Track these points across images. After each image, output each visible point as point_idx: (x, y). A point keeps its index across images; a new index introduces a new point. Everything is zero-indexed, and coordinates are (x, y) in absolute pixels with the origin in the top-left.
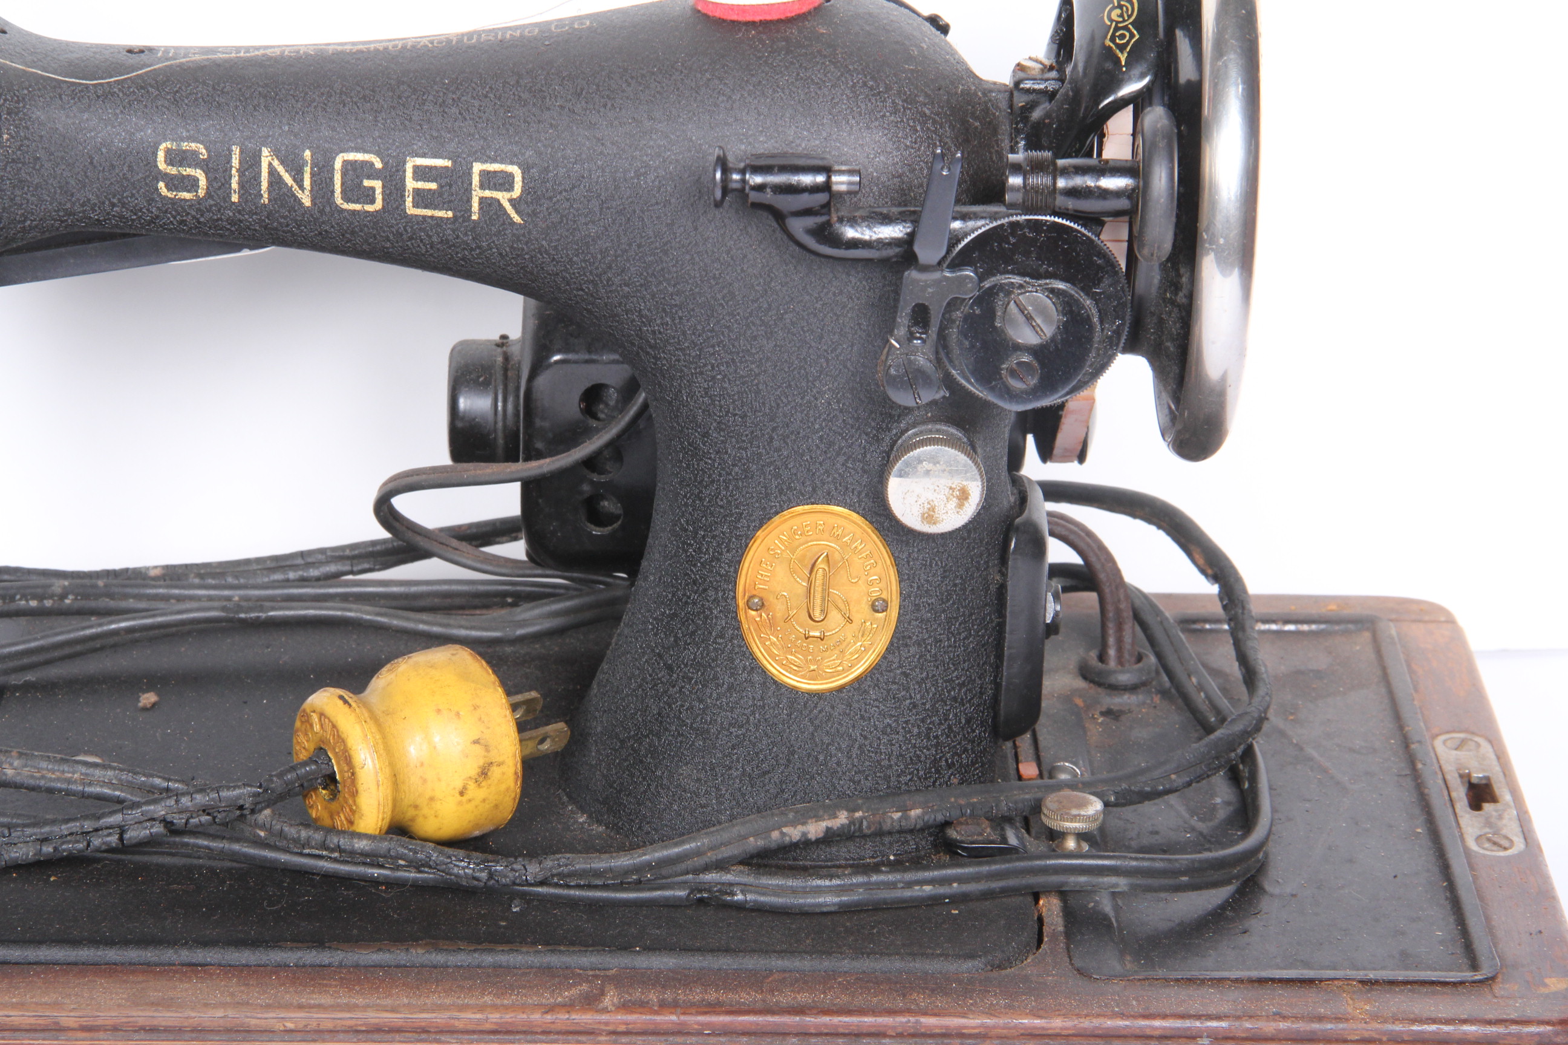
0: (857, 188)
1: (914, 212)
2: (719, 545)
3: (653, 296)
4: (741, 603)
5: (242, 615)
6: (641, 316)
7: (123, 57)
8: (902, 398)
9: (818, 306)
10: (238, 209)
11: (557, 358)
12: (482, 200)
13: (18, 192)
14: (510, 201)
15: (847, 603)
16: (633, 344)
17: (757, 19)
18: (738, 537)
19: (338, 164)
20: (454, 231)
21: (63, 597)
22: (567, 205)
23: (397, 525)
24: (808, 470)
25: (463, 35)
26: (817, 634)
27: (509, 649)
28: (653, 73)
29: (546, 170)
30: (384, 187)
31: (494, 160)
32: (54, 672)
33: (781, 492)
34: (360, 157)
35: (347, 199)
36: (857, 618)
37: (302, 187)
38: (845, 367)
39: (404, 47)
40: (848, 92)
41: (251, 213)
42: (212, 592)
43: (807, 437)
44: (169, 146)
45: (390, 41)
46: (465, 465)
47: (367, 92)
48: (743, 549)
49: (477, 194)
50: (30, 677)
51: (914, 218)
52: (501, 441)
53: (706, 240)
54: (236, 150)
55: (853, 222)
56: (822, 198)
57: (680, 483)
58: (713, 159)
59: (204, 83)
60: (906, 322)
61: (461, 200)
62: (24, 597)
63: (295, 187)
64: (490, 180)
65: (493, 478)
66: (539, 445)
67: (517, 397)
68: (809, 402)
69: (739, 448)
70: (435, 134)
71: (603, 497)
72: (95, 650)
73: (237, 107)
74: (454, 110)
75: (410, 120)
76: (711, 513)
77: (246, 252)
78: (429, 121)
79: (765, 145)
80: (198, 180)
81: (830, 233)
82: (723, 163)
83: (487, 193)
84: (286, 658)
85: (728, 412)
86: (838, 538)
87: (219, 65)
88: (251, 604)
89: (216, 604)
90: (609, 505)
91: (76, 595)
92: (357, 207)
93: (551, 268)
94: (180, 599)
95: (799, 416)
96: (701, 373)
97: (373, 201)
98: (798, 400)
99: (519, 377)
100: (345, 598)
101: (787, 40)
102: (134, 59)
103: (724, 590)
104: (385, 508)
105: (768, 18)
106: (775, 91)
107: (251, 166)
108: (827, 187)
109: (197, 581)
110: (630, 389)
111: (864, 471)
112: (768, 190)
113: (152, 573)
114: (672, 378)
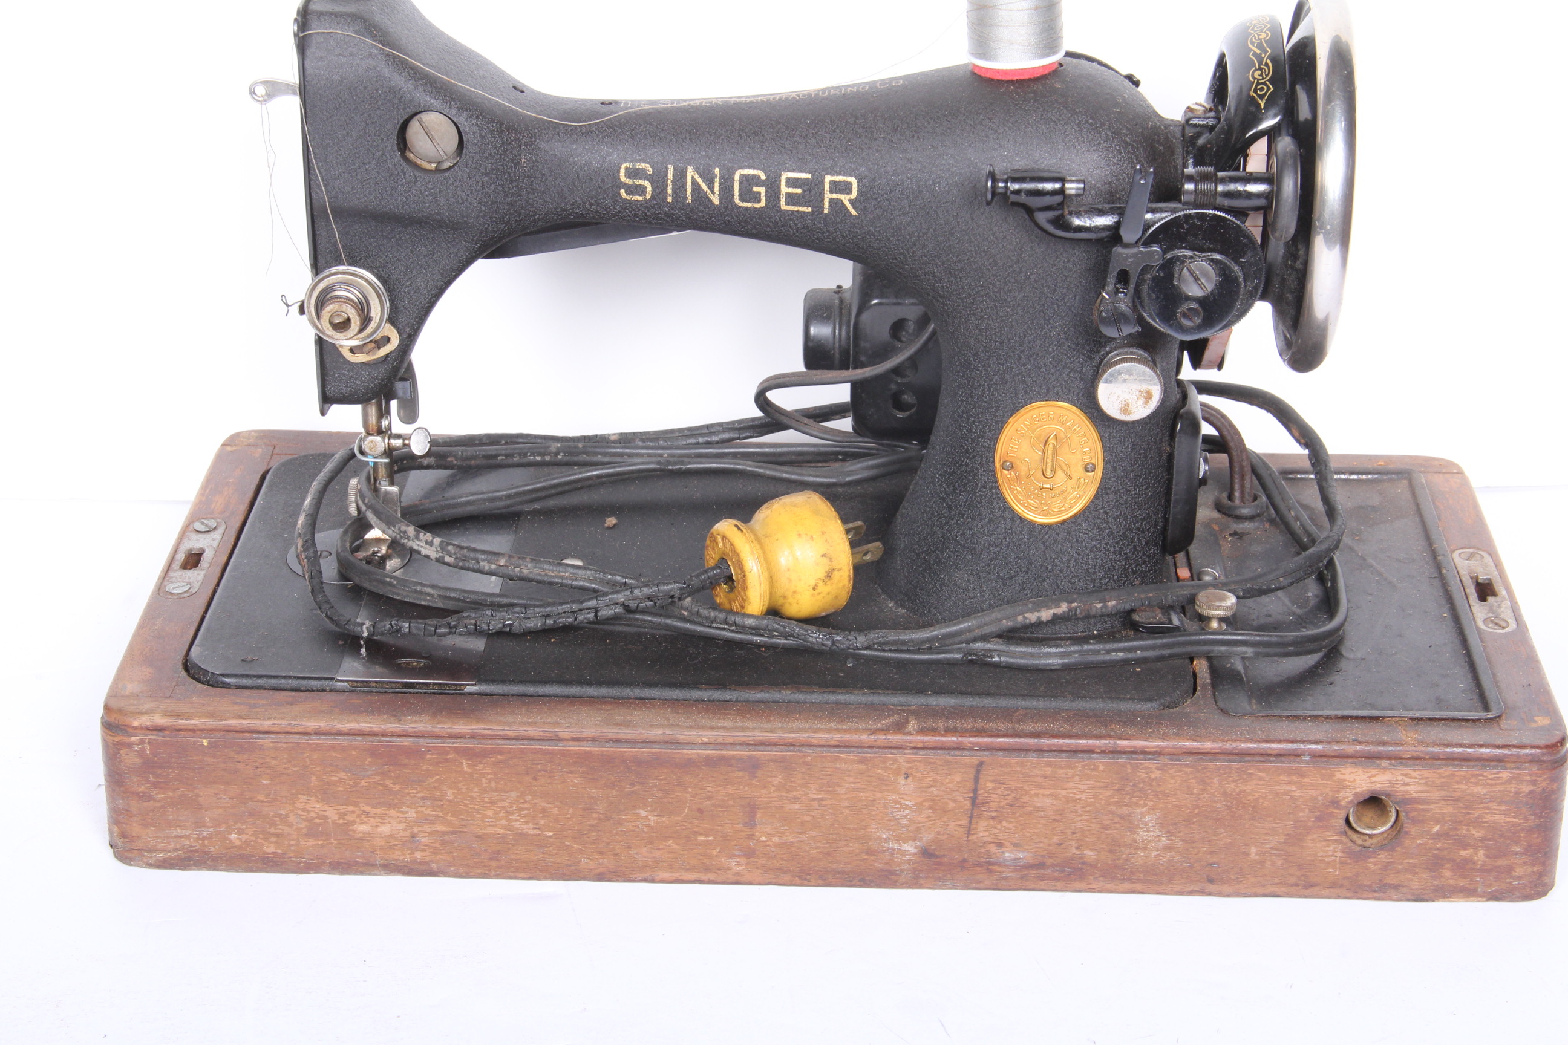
0: (1082, 192)
1: (1120, 208)
2: (984, 427)
3: (943, 264)
4: (998, 465)
5: (670, 467)
6: (934, 276)
7: (599, 107)
8: (1110, 332)
9: (1053, 270)
10: (671, 206)
11: (875, 301)
12: (831, 200)
13: (531, 197)
14: (850, 200)
15: (1068, 466)
16: (929, 295)
17: (1015, 78)
18: (996, 422)
19: (737, 177)
20: (812, 220)
21: (557, 454)
22: (887, 203)
23: (769, 409)
24: (1044, 378)
25: (819, 90)
26: (1048, 486)
27: (840, 490)
28: (945, 115)
29: (874, 180)
30: (766, 191)
31: (839, 174)
32: (551, 503)
33: (1026, 392)
34: (751, 172)
35: (742, 199)
36: (1075, 476)
37: (713, 192)
38: (1070, 310)
39: (780, 99)
40: (1075, 127)
41: (680, 209)
42: (650, 451)
43: (1043, 357)
44: (628, 166)
45: (771, 95)
46: (815, 372)
47: (757, 129)
48: (1000, 430)
49: (828, 196)
50: (537, 506)
51: (1120, 212)
52: (837, 356)
53: (979, 226)
54: (671, 168)
55: (1078, 214)
56: (1058, 199)
57: (958, 386)
58: (985, 172)
59: (651, 124)
60: (1114, 282)
61: (817, 200)
62: (533, 454)
63: (709, 192)
64: (836, 187)
65: (833, 380)
66: (863, 359)
67: (848, 327)
68: (1046, 333)
69: (999, 364)
70: (800, 157)
71: (904, 393)
72: (577, 489)
73: (671, 140)
74: (813, 141)
75: (784, 147)
76: (979, 406)
77: (675, 233)
78: (796, 148)
79: (1020, 163)
80: (646, 188)
81: (1064, 222)
82: (992, 175)
83: (834, 196)
84: (698, 495)
85: (991, 340)
86: (1063, 423)
87: (660, 112)
88: (675, 459)
89: (653, 459)
90: (907, 398)
91: (565, 453)
92: (749, 205)
93: (876, 245)
94: (630, 455)
95: (1039, 343)
96: (974, 314)
97: (759, 201)
98: (1038, 332)
99: (850, 314)
100: (735, 455)
101: (1034, 92)
102: (605, 109)
103: (987, 457)
104: (762, 398)
105: (1022, 78)
106: (1026, 127)
107: (680, 178)
108: (1062, 191)
109: (640, 443)
110: (923, 322)
111: (1082, 379)
112: (1023, 194)
113: (613, 438)
114: (954, 317)
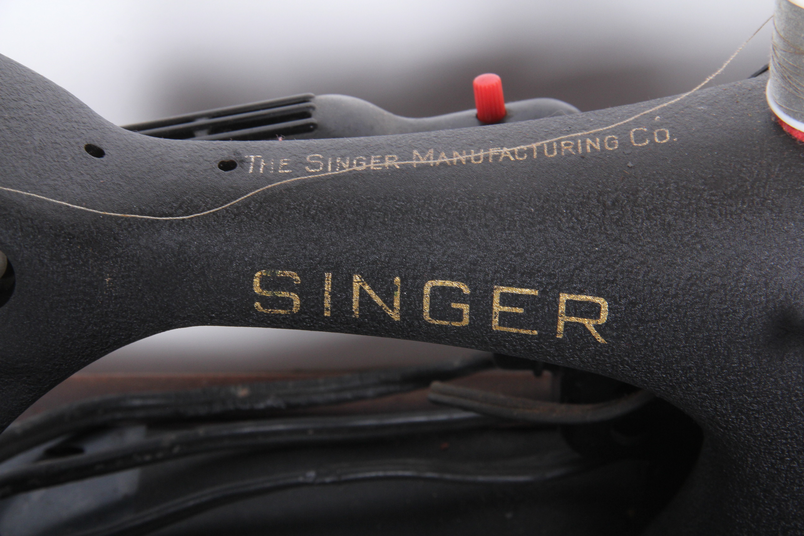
10: (330, 320)
14: (597, 327)
19: (427, 290)
20: (538, 345)
22: (652, 332)
29: (633, 303)
30: (471, 309)
31: (580, 291)
34: (449, 284)
35: (435, 316)
37: (392, 308)
41: (342, 324)
44: (264, 274)
49: (563, 318)
54: (329, 277)
61: (546, 322)
63: (385, 306)
64: (576, 309)
80: (292, 301)
83: (573, 318)
92: (445, 323)
107: (343, 290)
